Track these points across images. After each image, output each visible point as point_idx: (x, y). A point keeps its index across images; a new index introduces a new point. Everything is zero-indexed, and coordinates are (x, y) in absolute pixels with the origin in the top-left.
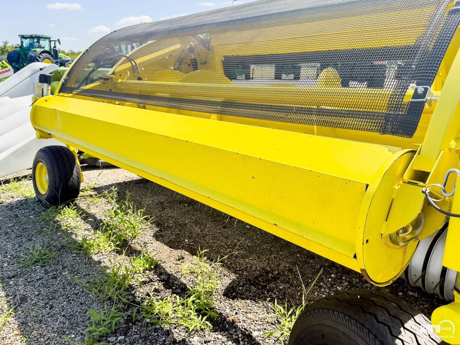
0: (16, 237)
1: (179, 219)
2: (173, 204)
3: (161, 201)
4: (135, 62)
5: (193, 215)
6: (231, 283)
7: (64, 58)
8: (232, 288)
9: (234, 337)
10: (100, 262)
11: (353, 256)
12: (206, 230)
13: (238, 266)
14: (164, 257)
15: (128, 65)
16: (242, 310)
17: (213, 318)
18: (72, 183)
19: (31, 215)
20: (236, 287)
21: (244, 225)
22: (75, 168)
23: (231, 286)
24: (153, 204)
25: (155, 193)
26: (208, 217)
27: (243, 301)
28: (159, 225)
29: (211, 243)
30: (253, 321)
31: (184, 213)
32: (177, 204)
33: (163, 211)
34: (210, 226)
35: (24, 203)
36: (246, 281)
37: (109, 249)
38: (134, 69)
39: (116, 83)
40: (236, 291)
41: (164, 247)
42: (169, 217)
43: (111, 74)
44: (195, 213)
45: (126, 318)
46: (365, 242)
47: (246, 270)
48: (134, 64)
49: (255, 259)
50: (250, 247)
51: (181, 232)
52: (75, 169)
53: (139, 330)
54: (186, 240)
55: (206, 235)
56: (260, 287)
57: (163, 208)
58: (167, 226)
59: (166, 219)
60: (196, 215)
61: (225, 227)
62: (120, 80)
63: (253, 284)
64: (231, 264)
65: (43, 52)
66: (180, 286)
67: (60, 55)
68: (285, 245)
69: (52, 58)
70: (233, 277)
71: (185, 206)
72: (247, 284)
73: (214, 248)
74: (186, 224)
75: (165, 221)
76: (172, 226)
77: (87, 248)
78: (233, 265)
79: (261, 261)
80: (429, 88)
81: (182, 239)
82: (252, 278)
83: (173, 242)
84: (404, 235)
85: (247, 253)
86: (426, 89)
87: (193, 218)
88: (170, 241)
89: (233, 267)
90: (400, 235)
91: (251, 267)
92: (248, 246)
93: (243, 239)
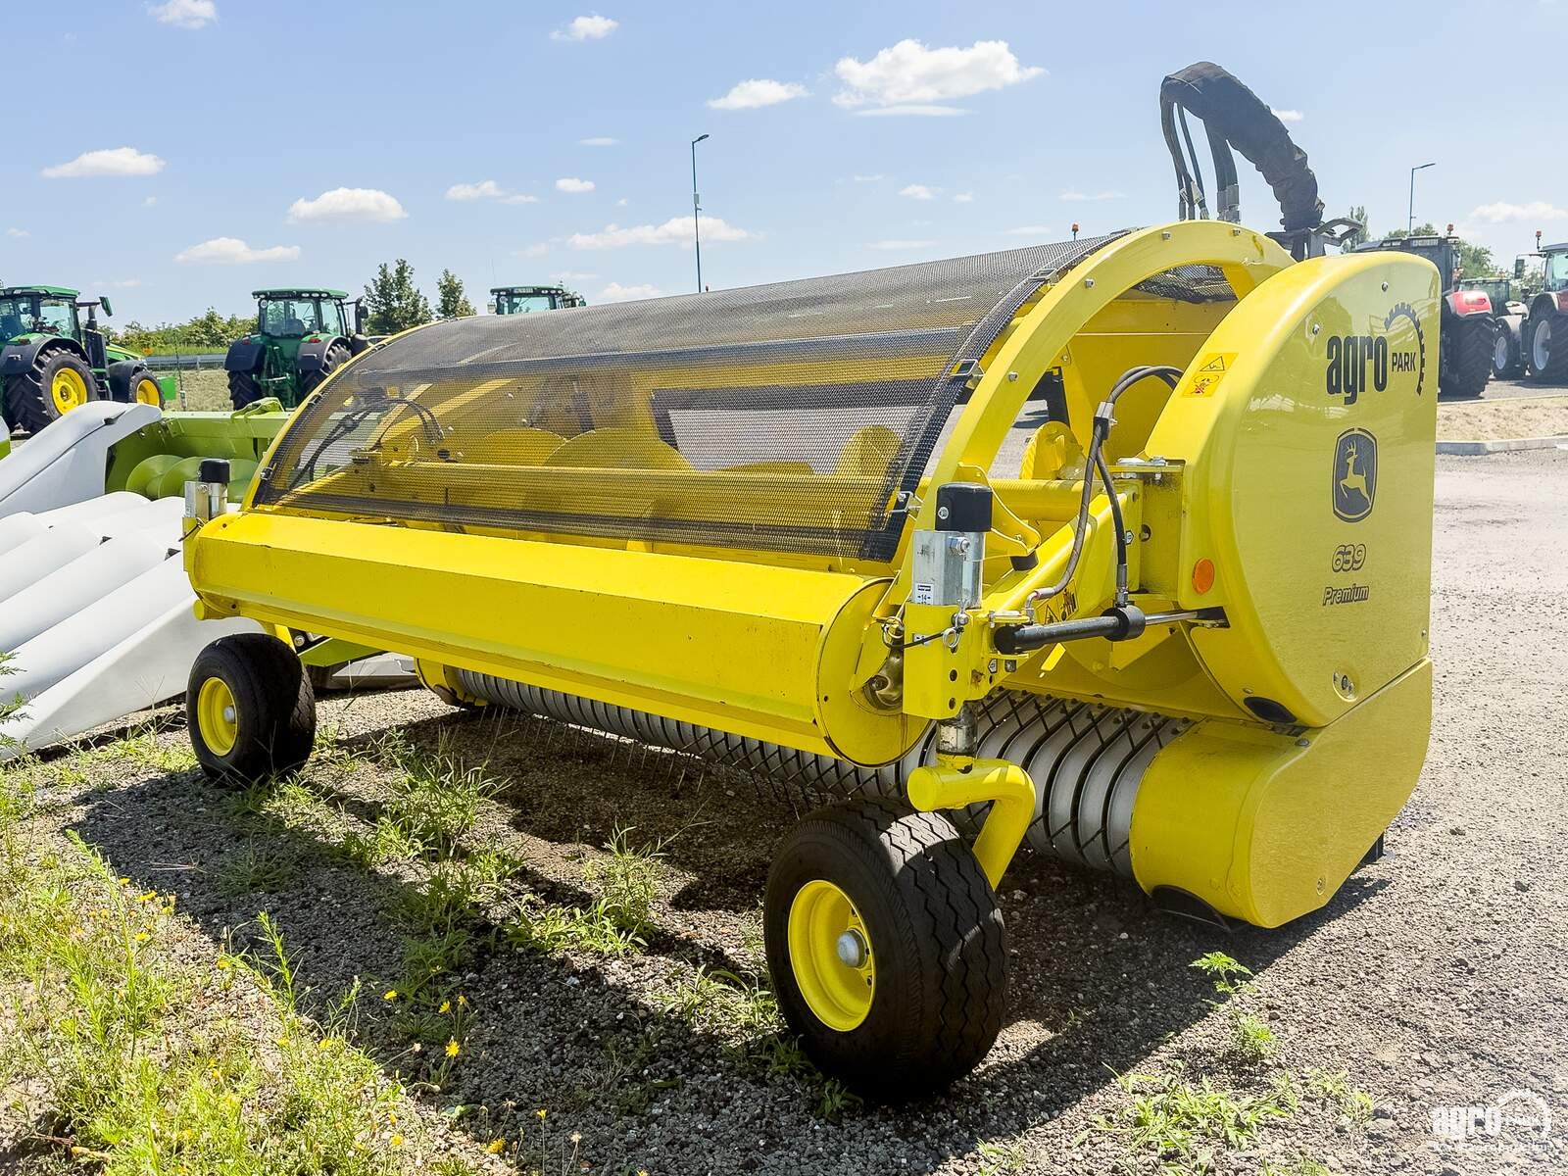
0: (184, 849)
1: (566, 789)
2: (546, 762)
3: (516, 757)
4: (430, 414)
5: (599, 779)
6: (686, 887)
7: (123, 361)
8: (689, 893)
9: (689, 957)
10: (397, 876)
11: (812, 721)
12: (632, 806)
13: (702, 860)
14: (539, 858)
15: (415, 422)
16: (706, 924)
18: (298, 720)
19: (198, 807)
20: (698, 892)
21: (722, 791)
22: (303, 683)
23: (687, 890)
24: (496, 764)
26: (637, 781)
27: (710, 912)
28: (518, 803)
30: (728, 936)
31: (575, 777)
32: (557, 761)
33: (523, 776)
34: (640, 797)
35: (170, 785)
36: (718, 881)
37: (412, 853)
38: (429, 431)
39: (387, 469)
40: (697, 898)
42: (541, 786)
43: (372, 449)
44: (603, 776)
45: (475, 950)
46: (822, 698)
48: (428, 418)
49: (741, 846)
50: (732, 827)
51: (572, 812)
52: (301, 688)
53: (504, 964)
54: (586, 826)
55: (631, 814)
56: (747, 888)
57: (522, 769)
58: (538, 804)
59: (533, 791)
60: (606, 779)
61: (676, 797)
62: (395, 463)
63: (732, 885)
64: (688, 858)
65: (52, 345)
66: (579, 897)
67: (111, 351)
69: (82, 364)
70: (692, 877)
71: (577, 764)
72: (719, 885)
74: (583, 798)
75: (532, 794)
76: (550, 803)
77: (361, 856)
78: (692, 860)
79: (753, 848)
80: (911, 494)
81: (577, 825)
82: (730, 875)
83: (557, 831)
84: (883, 692)
85: (724, 838)
86: (908, 495)
87: (600, 785)
88: (550, 829)
89: (690, 862)
90: (877, 692)
91: (730, 860)
92: (727, 826)
93: (718, 815)
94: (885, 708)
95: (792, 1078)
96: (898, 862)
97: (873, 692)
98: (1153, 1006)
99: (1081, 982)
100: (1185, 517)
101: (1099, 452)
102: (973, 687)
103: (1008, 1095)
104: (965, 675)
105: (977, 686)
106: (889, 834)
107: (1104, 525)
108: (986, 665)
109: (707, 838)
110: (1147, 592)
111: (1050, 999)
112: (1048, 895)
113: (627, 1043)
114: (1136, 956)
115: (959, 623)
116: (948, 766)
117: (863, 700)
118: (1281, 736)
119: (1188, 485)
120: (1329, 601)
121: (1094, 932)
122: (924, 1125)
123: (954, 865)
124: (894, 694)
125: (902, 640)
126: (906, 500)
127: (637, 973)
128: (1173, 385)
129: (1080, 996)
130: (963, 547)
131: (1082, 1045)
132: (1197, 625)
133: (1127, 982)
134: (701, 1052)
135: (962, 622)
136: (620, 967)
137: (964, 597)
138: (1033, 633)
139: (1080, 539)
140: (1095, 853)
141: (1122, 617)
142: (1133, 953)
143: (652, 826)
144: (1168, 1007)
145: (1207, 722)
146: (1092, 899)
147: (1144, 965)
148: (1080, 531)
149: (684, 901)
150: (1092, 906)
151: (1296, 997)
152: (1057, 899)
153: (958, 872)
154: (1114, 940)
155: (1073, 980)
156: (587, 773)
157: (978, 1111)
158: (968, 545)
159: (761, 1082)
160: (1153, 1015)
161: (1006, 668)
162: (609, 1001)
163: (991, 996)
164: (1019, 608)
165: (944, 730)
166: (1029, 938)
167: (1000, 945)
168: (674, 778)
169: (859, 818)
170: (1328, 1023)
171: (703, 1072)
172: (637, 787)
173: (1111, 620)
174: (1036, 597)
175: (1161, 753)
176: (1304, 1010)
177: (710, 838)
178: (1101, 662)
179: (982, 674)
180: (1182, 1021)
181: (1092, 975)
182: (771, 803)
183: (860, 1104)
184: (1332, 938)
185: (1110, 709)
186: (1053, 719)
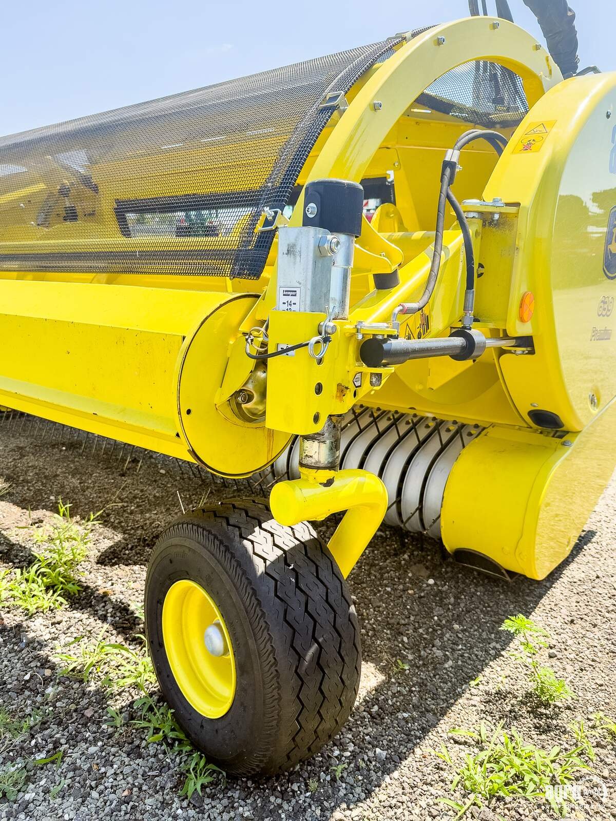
1: (47, 469)
2: (40, 449)
3: (21, 446)
5: (73, 462)
6: (111, 547)
8: (114, 552)
9: (100, 613)
11: (175, 434)
12: (90, 481)
13: (130, 524)
14: (8, 523)
16: (122, 580)
17: (72, 594)
20: (121, 551)
21: (157, 471)
23: (112, 549)
25: (13, 434)
26: (99, 463)
27: (127, 568)
28: (9, 479)
29: (93, 498)
30: (137, 591)
31: (56, 460)
32: (48, 449)
33: (20, 458)
34: (98, 475)
36: (139, 542)
40: (119, 556)
41: (12, 510)
42: (29, 467)
44: (76, 459)
46: (184, 412)
47: (143, 528)
49: (162, 512)
50: (158, 497)
51: (45, 487)
54: (52, 498)
55: (88, 488)
57: (21, 454)
58: (23, 480)
59: (23, 470)
61: (122, 475)
64: (120, 523)
66: (27, 557)
68: (215, 491)
70: (119, 537)
71: (61, 451)
72: (139, 545)
73: (97, 505)
74: (57, 475)
75: (21, 473)
76: (31, 479)
78: (123, 524)
79: (170, 514)
80: (280, 211)
81: (46, 496)
82: (149, 537)
83: (30, 501)
84: (249, 405)
85: (150, 506)
86: (276, 213)
87: (72, 465)
88: (25, 500)
89: (122, 526)
90: (243, 406)
91: (151, 524)
92: (155, 496)
93: (150, 488)
94: (250, 420)
95: (164, 747)
96: (260, 567)
97: (239, 405)
98: (460, 647)
99: (405, 625)
100: (517, 253)
101: (449, 190)
102: (338, 400)
103: (354, 755)
104: (330, 389)
105: (341, 400)
106: (252, 542)
107: (457, 253)
108: (351, 378)
109: (138, 506)
110: (479, 321)
111: (382, 643)
112: (375, 547)
113: (26, 706)
114: (441, 599)
115: (326, 332)
116: (311, 479)
117: (229, 413)
118: (547, 438)
119: (523, 225)
120: (593, 338)
121: (410, 578)
122: (279, 801)
123: (314, 570)
124: (260, 407)
125: (267, 351)
126: (274, 218)
127: (54, 630)
128: (500, 151)
129: (405, 639)
130: (333, 246)
131: (411, 691)
132: (510, 352)
133: (438, 625)
134: (89, 715)
135: (329, 331)
136: (41, 624)
137: (331, 306)
138: (398, 348)
139: (437, 262)
140: (413, 525)
141: (469, 339)
142: (440, 598)
143: (100, 497)
144: (471, 648)
145: (493, 427)
146: (405, 549)
147: (449, 609)
148: (435, 255)
149: (109, 558)
150: (406, 556)
151: (565, 636)
152: (381, 550)
153: (317, 577)
154: (425, 585)
155: (398, 624)
156: (67, 457)
157: (328, 778)
158: (338, 243)
159: (136, 752)
160: (462, 656)
161: (371, 382)
162: (24, 659)
163: (344, 693)
164: (385, 320)
165: (308, 444)
166: (364, 585)
167: (343, 596)
168: (123, 460)
169: (225, 524)
170: (593, 661)
171: (85, 740)
172: (97, 467)
173: (459, 341)
174: (401, 311)
175: (464, 451)
176: (574, 649)
177: (141, 506)
178: (421, 383)
179: (347, 388)
180: (484, 661)
181: (412, 618)
182: (189, 478)
183: (224, 776)
184: (575, 580)
185: (422, 418)
186: (383, 424)
